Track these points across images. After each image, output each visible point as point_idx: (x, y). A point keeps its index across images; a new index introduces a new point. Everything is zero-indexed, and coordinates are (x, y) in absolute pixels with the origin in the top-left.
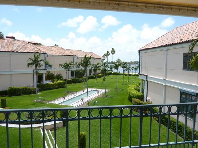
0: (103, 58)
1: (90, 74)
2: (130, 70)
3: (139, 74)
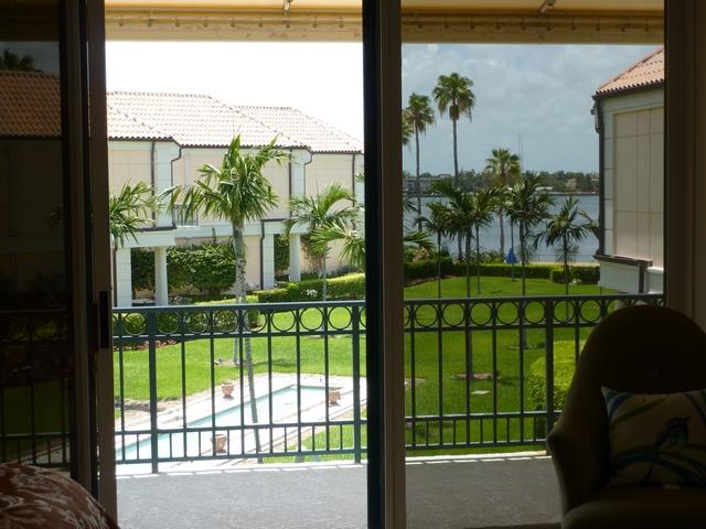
3: (600, 254)
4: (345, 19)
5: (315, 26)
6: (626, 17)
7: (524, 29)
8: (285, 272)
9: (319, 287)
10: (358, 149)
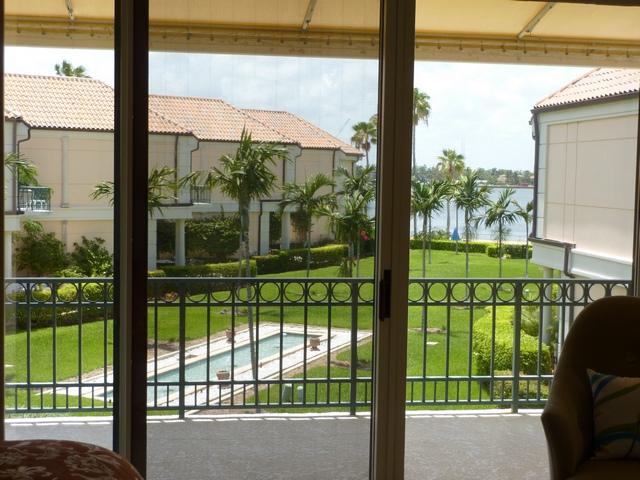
3: (533, 237)
4: (354, 39)
5: (328, 43)
6: (591, 44)
7: (504, 51)
8: (278, 242)
9: (304, 255)
10: (338, 146)
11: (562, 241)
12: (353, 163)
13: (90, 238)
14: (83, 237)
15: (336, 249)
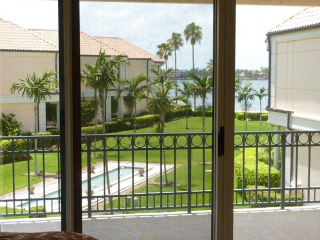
0: (158, 59)
1: (113, 117)
2: (251, 97)
3: (268, 108)
8: (116, 114)
9: (132, 121)
10: (150, 57)
11: (286, 110)
12: (159, 67)
13: (6, 114)
14: (3, 114)
15: (150, 118)
